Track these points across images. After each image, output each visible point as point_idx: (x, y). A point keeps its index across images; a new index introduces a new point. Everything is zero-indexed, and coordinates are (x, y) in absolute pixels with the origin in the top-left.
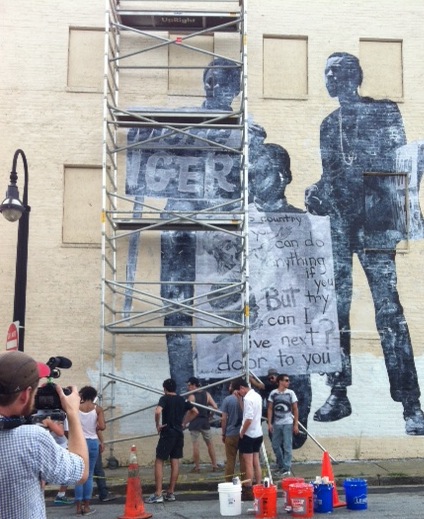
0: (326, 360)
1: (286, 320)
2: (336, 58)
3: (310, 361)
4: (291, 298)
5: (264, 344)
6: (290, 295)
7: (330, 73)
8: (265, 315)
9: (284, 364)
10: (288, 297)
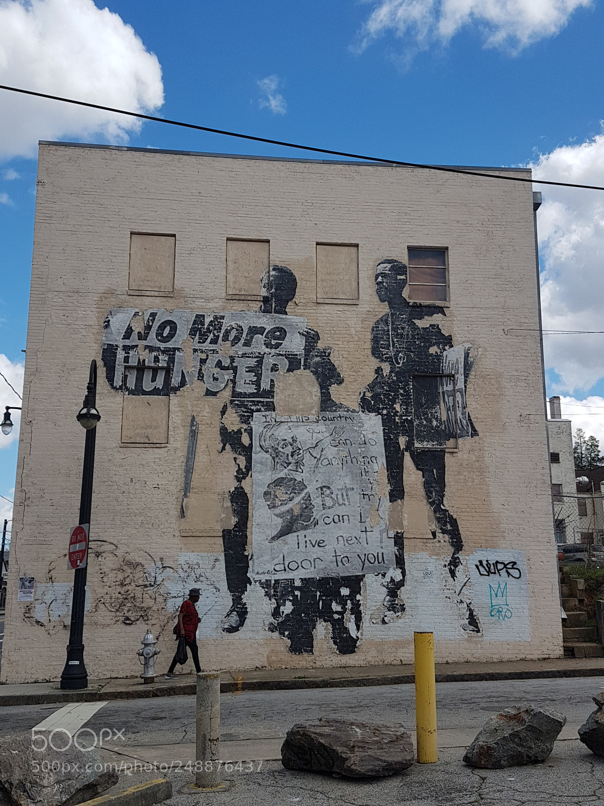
0: (380, 560)
1: (341, 518)
2: (385, 265)
3: (365, 560)
4: (345, 497)
5: (319, 544)
6: (345, 494)
7: (380, 279)
8: (320, 514)
9: (340, 564)
10: (342, 495)
